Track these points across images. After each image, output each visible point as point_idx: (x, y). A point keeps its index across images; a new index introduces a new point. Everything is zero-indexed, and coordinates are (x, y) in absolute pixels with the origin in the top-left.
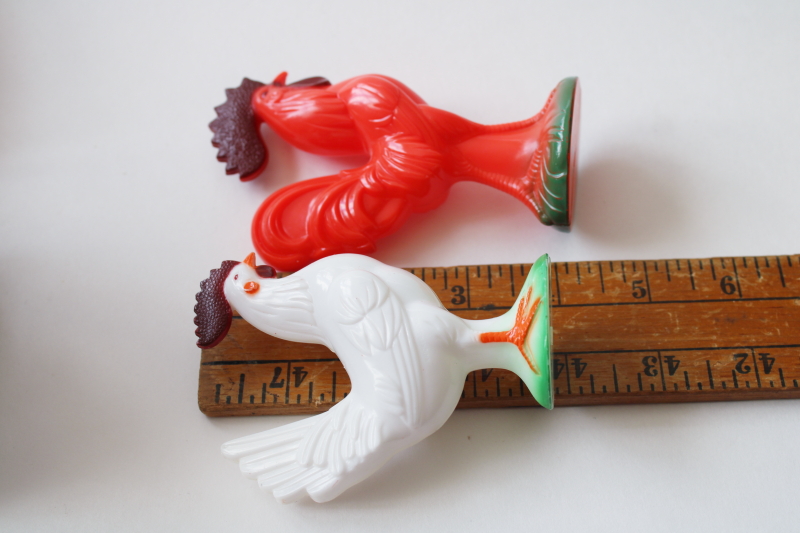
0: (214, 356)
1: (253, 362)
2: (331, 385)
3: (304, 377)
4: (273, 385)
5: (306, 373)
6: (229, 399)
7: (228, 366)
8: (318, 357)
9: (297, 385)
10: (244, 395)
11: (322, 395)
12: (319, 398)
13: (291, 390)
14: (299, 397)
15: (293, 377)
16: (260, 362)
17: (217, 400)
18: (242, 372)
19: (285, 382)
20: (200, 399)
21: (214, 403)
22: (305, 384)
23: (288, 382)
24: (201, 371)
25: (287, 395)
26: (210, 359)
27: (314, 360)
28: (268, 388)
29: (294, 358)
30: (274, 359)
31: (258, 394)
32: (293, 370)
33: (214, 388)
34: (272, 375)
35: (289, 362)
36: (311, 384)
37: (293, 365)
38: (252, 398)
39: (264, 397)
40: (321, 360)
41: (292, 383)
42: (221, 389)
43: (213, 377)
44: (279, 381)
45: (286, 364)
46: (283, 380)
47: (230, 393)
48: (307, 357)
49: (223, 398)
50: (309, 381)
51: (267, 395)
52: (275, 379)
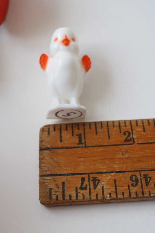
0: (46, 171)
1: (68, 174)
2: (114, 187)
3: (98, 183)
4: (81, 188)
5: (99, 180)
6: (57, 197)
7: (55, 177)
8: (104, 171)
9: (95, 188)
10: (66, 195)
11: (110, 194)
12: (108, 196)
13: (92, 191)
14: (97, 195)
15: (92, 183)
16: (72, 174)
17: (50, 198)
18: (63, 181)
19: (88, 186)
20: (40, 198)
21: (49, 200)
22: (99, 187)
23: (90, 186)
24: (40, 180)
25: (90, 194)
26: (44, 173)
27: (103, 173)
28: (79, 190)
29: (91, 172)
30: (80, 172)
31: (74, 194)
32: (91, 179)
33: (48, 191)
34: (80, 182)
35: (89, 174)
36: (103, 187)
37: (91, 175)
38: (70, 196)
39: (77, 196)
40: (106, 173)
41: (92, 187)
42: (52, 191)
43: (47, 184)
44: (84, 186)
45: (87, 175)
46: (86, 185)
47: (57, 194)
48: (98, 171)
49: (54, 197)
50: (102, 185)
51: (79, 195)
52: (82, 184)
